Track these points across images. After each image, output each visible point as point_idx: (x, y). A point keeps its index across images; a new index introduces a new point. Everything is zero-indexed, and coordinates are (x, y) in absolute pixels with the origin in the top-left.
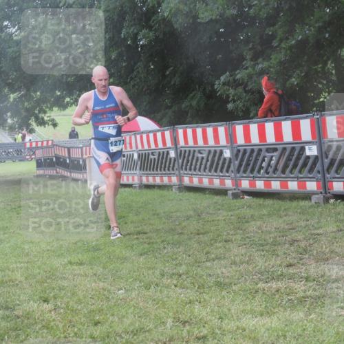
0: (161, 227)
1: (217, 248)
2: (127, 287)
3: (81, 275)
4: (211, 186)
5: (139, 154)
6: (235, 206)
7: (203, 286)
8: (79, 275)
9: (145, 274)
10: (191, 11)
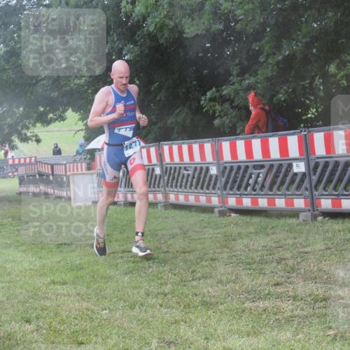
1: (203, 267)
2: (112, 307)
3: (64, 295)
4: (198, 204)
6: (222, 224)
7: (189, 305)
8: (61, 295)
9: (130, 294)
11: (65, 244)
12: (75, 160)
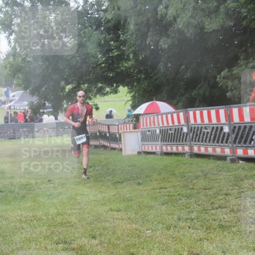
0: (177, 184)
1: (219, 200)
2: (153, 228)
3: (119, 219)
4: (215, 154)
5: (160, 130)
6: (233, 168)
7: (210, 227)
8: (117, 219)
9: (167, 219)
10: (199, 24)
11: (119, 182)
12: (125, 122)
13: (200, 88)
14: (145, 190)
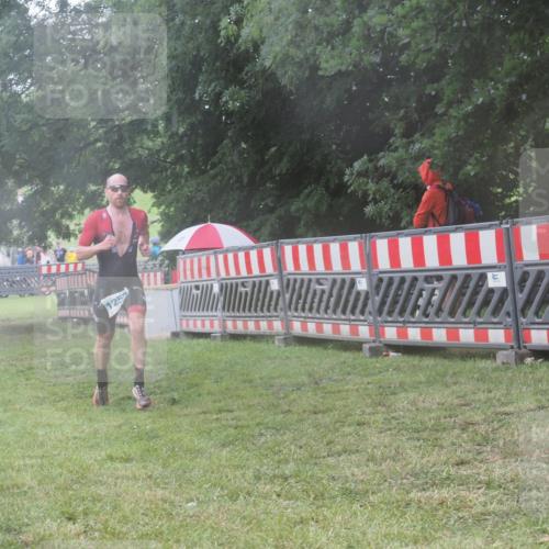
0: (256, 401)
1: (345, 436)
2: (202, 497)
3: (128, 478)
4: (337, 337)
5: (222, 285)
6: (375, 367)
7: (322, 495)
8: (123, 477)
9: (231, 476)
10: (307, 59)
11: (130, 398)
12: (145, 268)
13: (308, 196)
14: (186, 415)
